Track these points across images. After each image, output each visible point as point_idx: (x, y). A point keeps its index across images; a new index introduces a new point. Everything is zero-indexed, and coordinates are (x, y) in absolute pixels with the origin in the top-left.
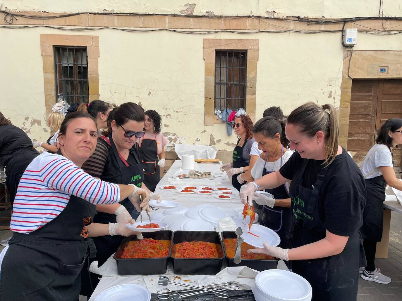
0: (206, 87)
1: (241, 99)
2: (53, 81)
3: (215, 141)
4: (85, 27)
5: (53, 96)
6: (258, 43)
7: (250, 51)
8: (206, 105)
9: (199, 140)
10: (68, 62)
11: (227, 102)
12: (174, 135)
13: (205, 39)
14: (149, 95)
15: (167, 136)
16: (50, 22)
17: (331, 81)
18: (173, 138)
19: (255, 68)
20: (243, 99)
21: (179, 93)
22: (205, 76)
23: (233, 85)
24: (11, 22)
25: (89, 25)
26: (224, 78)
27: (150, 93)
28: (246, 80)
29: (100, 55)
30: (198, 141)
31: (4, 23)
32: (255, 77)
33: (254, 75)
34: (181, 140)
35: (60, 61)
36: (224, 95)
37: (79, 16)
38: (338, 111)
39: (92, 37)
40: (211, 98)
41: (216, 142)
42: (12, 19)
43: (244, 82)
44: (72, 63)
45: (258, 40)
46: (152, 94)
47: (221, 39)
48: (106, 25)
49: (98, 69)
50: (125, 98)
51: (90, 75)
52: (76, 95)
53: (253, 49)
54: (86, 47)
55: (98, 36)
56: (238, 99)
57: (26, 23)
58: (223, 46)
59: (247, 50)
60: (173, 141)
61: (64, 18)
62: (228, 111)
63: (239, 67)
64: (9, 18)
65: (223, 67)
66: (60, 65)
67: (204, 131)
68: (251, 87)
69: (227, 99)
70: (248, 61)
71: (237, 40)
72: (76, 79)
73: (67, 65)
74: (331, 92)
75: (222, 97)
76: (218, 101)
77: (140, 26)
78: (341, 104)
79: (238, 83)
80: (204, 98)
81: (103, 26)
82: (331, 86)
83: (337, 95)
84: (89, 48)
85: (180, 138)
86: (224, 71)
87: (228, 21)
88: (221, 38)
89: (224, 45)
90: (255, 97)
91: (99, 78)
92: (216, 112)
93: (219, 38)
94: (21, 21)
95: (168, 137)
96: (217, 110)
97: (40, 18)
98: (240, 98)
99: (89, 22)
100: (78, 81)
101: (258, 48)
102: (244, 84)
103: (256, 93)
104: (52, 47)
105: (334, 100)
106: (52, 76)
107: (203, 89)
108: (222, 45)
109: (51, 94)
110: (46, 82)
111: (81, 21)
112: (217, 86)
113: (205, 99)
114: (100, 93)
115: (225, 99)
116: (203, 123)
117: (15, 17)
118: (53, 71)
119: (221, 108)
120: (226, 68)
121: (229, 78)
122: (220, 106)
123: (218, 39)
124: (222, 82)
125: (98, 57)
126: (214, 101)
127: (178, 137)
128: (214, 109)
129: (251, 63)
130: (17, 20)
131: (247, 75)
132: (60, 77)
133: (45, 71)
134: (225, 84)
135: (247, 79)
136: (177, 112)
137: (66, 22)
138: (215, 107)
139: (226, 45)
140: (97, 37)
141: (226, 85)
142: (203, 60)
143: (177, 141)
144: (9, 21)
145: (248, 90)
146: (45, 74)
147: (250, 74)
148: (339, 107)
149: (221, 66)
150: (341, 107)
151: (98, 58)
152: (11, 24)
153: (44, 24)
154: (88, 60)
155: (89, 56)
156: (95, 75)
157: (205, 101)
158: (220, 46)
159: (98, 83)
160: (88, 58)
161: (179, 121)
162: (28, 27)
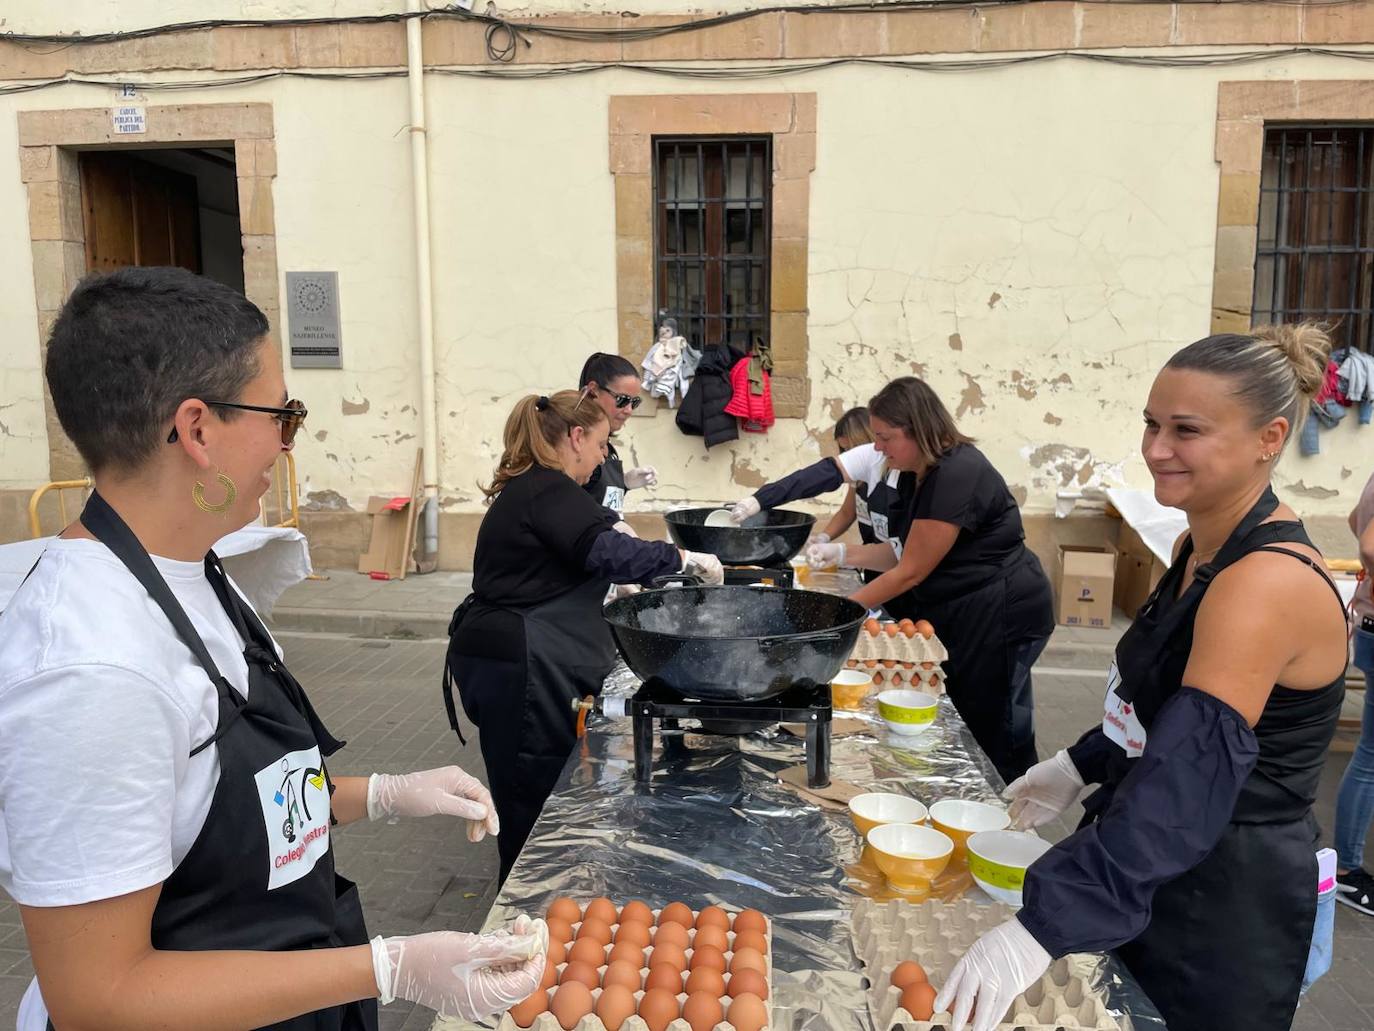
0: (1220, 269)
2: (649, 267)
4: (770, 63)
5: (646, 318)
12: (1083, 453)
13: (1227, 83)
14: (991, 304)
15: (1054, 460)
16: (646, 50)
18: (1079, 466)
21: (1109, 293)
22: (1218, 226)
23: (1330, 257)
24: (509, 54)
25: (783, 53)
27: (995, 297)
29: (821, 162)
31: (486, 59)
34: (1109, 472)
37: (747, 21)
39: (793, 99)
40: (1236, 312)
42: (515, 44)
46: (1003, 299)
47: (1292, 81)
48: (846, 51)
49: (806, 216)
50: (902, 318)
51: (780, 236)
54: (770, 136)
55: (814, 94)
57: (560, 56)
58: (1298, 107)
60: (1076, 477)
61: (694, 34)
64: (501, 41)
66: (662, 206)
71: (1355, 81)
76: (1262, 319)
77: (974, 48)
80: (1209, 310)
81: (836, 54)
84: (781, 141)
85: (1105, 466)
87: (1322, 11)
88: (1289, 78)
89: (1301, 104)
91: (812, 246)
93: (1283, 78)
94: (544, 51)
95: (1059, 461)
97: (611, 36)
99: (783, 41)
104: (649, 141)
106: (644, 248)
107: (1208, 276)
108: (1292, 106)
109: (641, 312)
110: (624, 269)
111: (756, 40)
112: (1264, 262)
113: (1213, 315)
114: (810, 305)
117: (523, 35)
118: (649, 227)
123: (1278, 82)
125: (811, 171)
126: (1248, 321)
127: (1095, 464)
130: (528, 45)
133: (622, 229)
136: (1097, 366)
137: (700, 49)
139: (1311, 102)
140: (810, 98)
142: (1214, 165)
143: (1092, 477)
144: (504, 52)
146: (623, 240)
151: (808, 177)
152: (509, 62)
153: (625, 58)
154: (774, 182)
155: (779, 169)
156: (799, 239)
157: (1212, 320)
158: (1283, 106)
159: (805, 266)
160: (775, 175)
161: (1103, 402)
162: (568, 72)
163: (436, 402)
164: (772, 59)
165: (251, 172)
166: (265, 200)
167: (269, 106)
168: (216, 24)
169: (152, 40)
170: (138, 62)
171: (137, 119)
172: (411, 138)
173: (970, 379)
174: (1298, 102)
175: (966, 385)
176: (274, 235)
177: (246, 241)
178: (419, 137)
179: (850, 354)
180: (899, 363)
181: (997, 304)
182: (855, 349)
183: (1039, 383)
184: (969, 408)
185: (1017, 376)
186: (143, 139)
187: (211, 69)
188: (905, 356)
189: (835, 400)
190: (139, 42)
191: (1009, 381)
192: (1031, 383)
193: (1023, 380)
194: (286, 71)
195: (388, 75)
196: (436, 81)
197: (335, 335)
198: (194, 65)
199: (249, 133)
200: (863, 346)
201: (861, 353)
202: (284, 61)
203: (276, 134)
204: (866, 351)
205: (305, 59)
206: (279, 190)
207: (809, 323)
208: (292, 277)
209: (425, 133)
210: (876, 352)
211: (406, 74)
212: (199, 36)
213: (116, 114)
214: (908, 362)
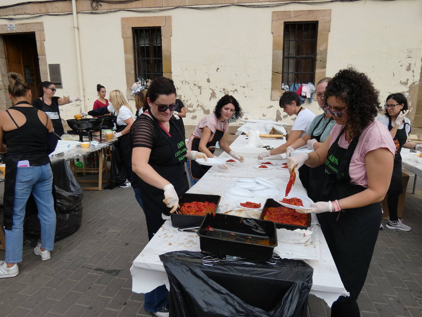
0: (273, 61)
1: (310, 73)
2: (133, 61)
3: (282, 116)
4: (159, 8)
5: (132, 75)
6: (331, 14)
7: (321, 23)
8: (273, 80)
9: (266, 115)
10: (145, 43)
11: (295, 76)
13: (274, 12)
14: (217, 71)
17: (411, 52)
19: (326, 40)
20: (312, 73)
21: (246, 68)
22: (273, 50)
23: (302, 58)
24: (96, 8)
25: (162, 6)
26: (292, 52)
27: (218, 69)
28: (316, 53)
29: (173, 34)
30: (264, 116)
31: (91, 9)
32: (326, 50)
33: (324, 48)
34: (248, 115)
35: (138, 42)
36: (292, 70)
38: (417, 85)
39: (166, 17)
40: (278, 73)
41: (282, 118)
42: (97, 5)
43: (314, 55)
44: (148, 43)
45: (331, 10)
46: (220, 69)
47: (291, 11)
48: (178, 5)
49: (170, 48)
50: (195, 74)
51: (164, 53)
52: (152, 73)
53: (325, 20)
54: (160, 27)
55: (171, 16)
56: (307, 73)
57: (109, 8)
58: (292, 18)
59: (317, 22)
61: (141, 1)
62: (296, 86)
63: (309, 40)
65: (291, 40)
66: (138, 45)
67: (271, 107)
68: (321, 60)
69: (295, 73)
70: (319, 33)
71: (308, 10)
72: (152, 59)
73: (144, 45)
74: (410, 64)
75: (290, 71)
76: (285, 75)
77: (210, 3)
78: (420, 77)
79: (308, 56)
80: (271, 72)
81: (176, 6)
82: (410, 57)
83: (417, 68)
84: (163, 28)
86: (292, 44)
89: (293, 17)
90: (325, 70)
91: (172, 56)
92: (283, 87)
93: (289, 10)
94: (105, 7)
96: (284, 85)
97: (121, 2)
98: (308, 72)
99: (162, 3)
100: (153, 60)
101: (330, 18)
102: (314, 57)
103: (326, 67)
104: (131, 29)
105: (413, 73)
106: (131, 56)
107: (271, 63)
108: (291, 18)
109: (131, 73)
110: (127, 62)
111: (156, 2)
112: (285, 60)
113: (272, 74)
114: (172, 71)
115: (293, 73)
116: (270, 98)
117: (100, 3)
118: (132, 51)
119: (289, 82)
120: (295, 41)
121: (298, 51)
122: (287, 80)
123: (287, 11)
124: (290, 56)
125: (171, 36)
126: (281, 75)
127: (244, 113)
128: (282, 84)
129: (322, 35)
130: (101, 5)
131: (318, 48)
132: (138, 57)
133: (126, 52)
134: (294, 57)
135: (317, 51)
136: (244, 87)
137: (142, 5)
138: (283, 82)
139: (296, 16)
140: (170, 17)
141: (294, 59)
142: (271, 34)
143: (243, 116)
144: (95, 7)
145: (318, 63)
146: (126, 55)
147: (320, 46)
148: (418, 80)
149: (290, 39)
150: (420, 80)
151: (170, 38)
152: (97, 10)
153: (124, 8)
154: (162, 39)
155: (163, 36)
156: (168, 54)
157: (272, 75)
158: (289, 18)
159: (171, 61)
160: (162, 37)
161: (246, 96)
162: (111, 12)
163: (84, 96)
164: (160, 7)
165: (39, 39)
166: (43, 47)
167: (42, 23)
168: (29, 3)
169: (15, 7)
170: (12, 13)
171: (13, 27)
172: (74, 30)
173: (212, 90)
174: (292, 17)
175: (212, 92)
176: (45, 55)
177: (39, 57)
178: (76, 30)
179: (183, 84)
180: (195, 86)
181: (218, 71)
182: (184, 82)
183: (230, 91)
184: (213, 98)
185: (224, 90)
186: (15, 32)
187: (29, 14)
188: (196, 84)
189: (180, 95)
190: (12, 8)
191: (222, 91)
192: (228, 91)
193: (226, 91)
194: (46, 14)
195: (69, 14)
196: (80, 15)
197: (60, 80)
198: (25, 13)
199: (38, 30)
200: (186, 81)
201: (185, 83)
202: (45, 11)
203: (44, 30)
204: (187, 83)
205: (50, 11)
206: (46, 43)
207: (172, 76)
208: (50, 65)
209: (78, 29)
210: (189, 83)
211: (72, 14)
212: (25, 6)
213: (8, 26)
214: (197, 86)
